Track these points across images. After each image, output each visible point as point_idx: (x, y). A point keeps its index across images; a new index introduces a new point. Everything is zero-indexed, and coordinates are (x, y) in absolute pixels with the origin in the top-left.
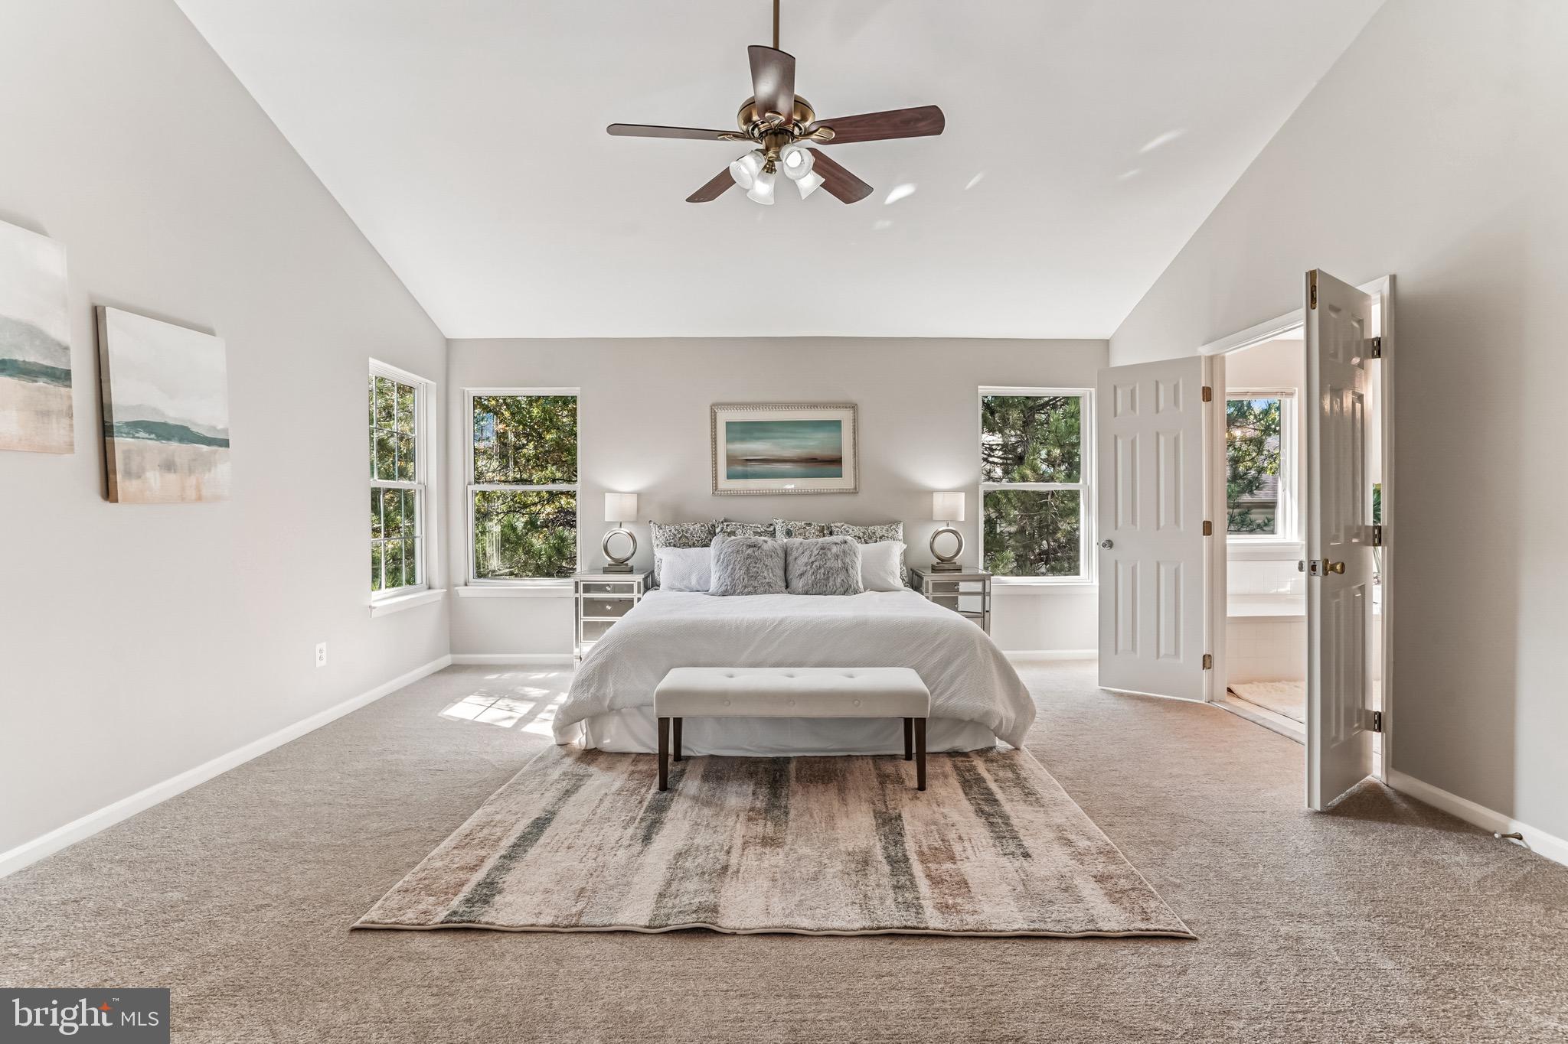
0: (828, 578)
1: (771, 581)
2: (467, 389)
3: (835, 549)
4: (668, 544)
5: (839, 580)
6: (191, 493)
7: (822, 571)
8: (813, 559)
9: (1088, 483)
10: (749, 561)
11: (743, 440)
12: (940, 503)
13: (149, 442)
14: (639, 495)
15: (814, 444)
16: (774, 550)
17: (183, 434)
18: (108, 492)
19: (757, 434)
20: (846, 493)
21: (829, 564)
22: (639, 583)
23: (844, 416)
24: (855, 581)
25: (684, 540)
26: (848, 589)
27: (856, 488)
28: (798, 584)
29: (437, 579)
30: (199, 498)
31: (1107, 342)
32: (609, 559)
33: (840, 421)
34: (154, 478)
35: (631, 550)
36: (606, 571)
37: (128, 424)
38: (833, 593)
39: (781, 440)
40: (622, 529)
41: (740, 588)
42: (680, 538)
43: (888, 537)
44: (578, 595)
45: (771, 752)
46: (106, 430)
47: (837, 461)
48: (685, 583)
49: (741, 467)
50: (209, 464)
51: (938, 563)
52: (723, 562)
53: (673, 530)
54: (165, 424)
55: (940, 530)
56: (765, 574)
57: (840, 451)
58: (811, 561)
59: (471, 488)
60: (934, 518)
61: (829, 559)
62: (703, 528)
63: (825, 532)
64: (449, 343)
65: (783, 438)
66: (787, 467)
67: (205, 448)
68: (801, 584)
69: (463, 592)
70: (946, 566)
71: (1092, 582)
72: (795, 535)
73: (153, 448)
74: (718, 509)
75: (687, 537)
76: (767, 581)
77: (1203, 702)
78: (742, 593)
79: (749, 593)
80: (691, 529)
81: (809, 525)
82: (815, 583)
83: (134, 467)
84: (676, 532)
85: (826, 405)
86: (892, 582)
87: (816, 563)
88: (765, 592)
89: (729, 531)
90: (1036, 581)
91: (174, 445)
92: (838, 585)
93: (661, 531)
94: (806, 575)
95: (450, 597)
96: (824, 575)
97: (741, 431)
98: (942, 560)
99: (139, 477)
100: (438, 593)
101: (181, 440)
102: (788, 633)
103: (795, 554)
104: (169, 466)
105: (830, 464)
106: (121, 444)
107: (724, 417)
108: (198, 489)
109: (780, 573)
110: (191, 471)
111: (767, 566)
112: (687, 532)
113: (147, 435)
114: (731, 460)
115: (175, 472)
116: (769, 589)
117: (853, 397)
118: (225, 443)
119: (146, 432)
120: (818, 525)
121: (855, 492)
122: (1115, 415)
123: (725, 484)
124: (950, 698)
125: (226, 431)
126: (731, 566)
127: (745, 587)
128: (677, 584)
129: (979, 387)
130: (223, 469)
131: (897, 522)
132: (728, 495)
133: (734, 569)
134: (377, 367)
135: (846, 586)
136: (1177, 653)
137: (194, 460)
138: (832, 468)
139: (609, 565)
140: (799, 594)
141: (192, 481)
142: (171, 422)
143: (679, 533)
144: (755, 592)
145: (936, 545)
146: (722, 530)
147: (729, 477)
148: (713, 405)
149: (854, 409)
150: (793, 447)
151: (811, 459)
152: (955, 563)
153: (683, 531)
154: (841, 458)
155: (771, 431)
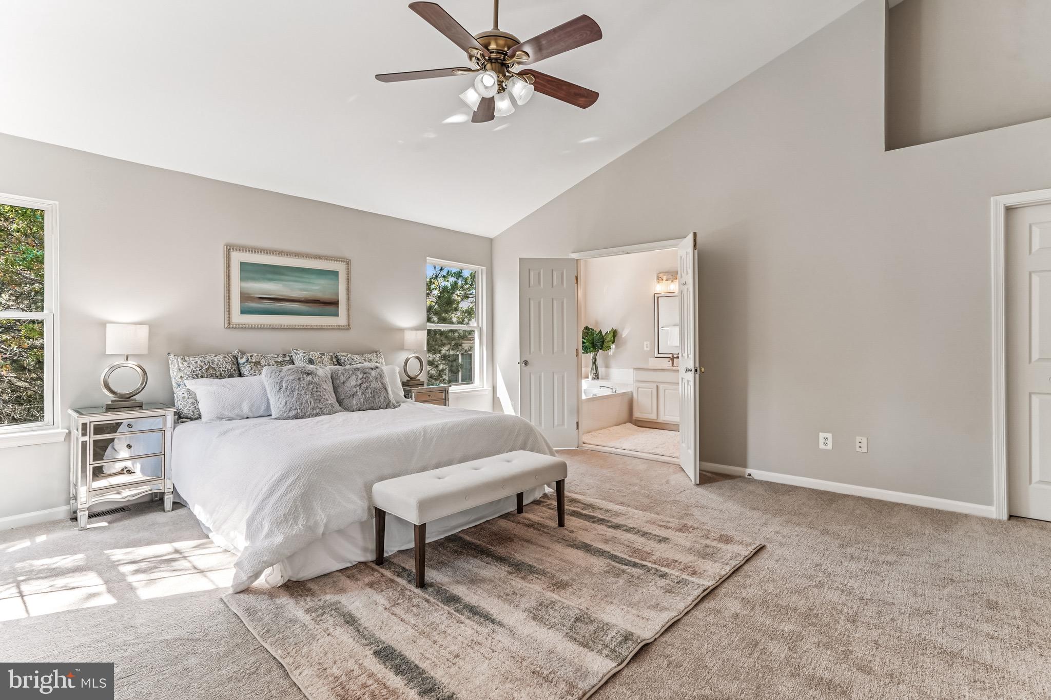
0: (374, 396)
1: (332, 402)
4: (195, 376)
5: (382, 398)
7: (369, 391)
9: (480, 326)
11: (253, 279)
14: (150, 325)
15: (317, 288)
19: (268, 276)
20: (343, 329)
21: (372, 385)
23: (340, 267)
25: (211, 371)
26: (389, 404)
27: (349, 325)
28: (350, 403)
31: (491, 241)
32: (111, 395)
33: (338, 272)
35: (141, 383)
36: (109, 408)
39: (291, 283)
40: (129, 362)
42: (207, 369)
44: (86, 438)
47: (335, 303)
48: (236, 411)
53: (199, 362)
56: (327, 397)
57: (337, 294)
58: (358, 383)
60: (405, 348)
62: (226, 359)
63: (334, 360)
65: (292, 281)
68: (354, 402)
70: (416, 382)
71: (483, 387)
74: (235, 341)
75: (214, 368)
76: (330, 402)
77: (574, 448)
79: (317, 415)
80: (216, 360)
81: (323, 354)
82: (366, 400)
84: (202, 364)
85: (325, 258)
86: (401, 396)
89: (254, 361)
90: (465, 388)
92: (382, 401)
93: (184, 363)
94: (357, 395)
96: (371, 393)
97: (250, 271)
98: (411, 378)
103: (342, 379)
105: (328, 305)
107: (238, 257)
112: (213, 363)
114: (245, 297)
117: (347, 254)
120: (328, 355)
121: (348, 327)
122: (529, 286)
123: (239, 318)
127: (313, 409)
128: (227, 414)
129: (427, 258)
136: (563, 424)
138: (331, 309)
139: (112, 401)
143: (205, 364)
146: (247, 361)
147: (242, 312)
148: (227, 246)
149: (348, 263)
150: (301, 290)
151: (315, 300)
152: (420, 380)
153: (209, 362)
154: (338, 301)
155: (283, 274)
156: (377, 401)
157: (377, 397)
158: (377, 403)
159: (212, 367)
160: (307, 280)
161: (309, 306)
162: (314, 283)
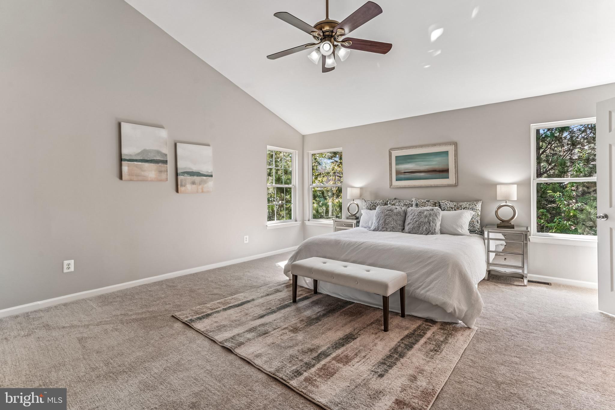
0: (420, 227)
2: (309, 152)
3: (425, 213)
4: (367, 208)
5: (425, 228)
6: (200, 190)
7: (417, 223)
8: (414, 217)
10: (386, 217)
11: (402, 163)
12: (500, 190)
13: (188, 177)
14: (361, 188)
15: (435, 163)
16: (399, 213)
17: (198, 174)
18: (177, 191)
19: (409, 161)
20: (451, 186)
22: (355, 223)
23: (450, 149)
24: (433, 229)
25: (374, 207)
26: (429, 232)
28: (407, 228)
29: (299, 218)
30: (203, 192)
32: (349, 214)
33: (448, 151)
34: (189, 187)
35: (357, 210)
37: (182, 172)
38: (421, 234)
40: (354, 202)
41: (380, 228)
42: (372, 206)
43: (468, 208)
44: (335, 227)
45: (348, 298)
46: (177, 175)
47: (446, 171)
48: (366, 224)
49: (401, 175)
50: (205, 182)
51: (500, 223)
52: (377, 217)
53: (370, 203)
54: (193, 172)
55: (502, 205)
56: (393, 223)
57: (448, 166)
59: (310, 186)
60: (498, 199)
61: (422, 218)
62: (383, 202)
63: (436, 205)
64: (303, 137)
65: (420, 161)
66: (422, 174)
67: (205, 178)
69: (307, 223)
70: (507, 225)
72: (420, 206)
73: (189, 178)
74: (391, 194)
76: (393, 226)
78: (381, 231)
79: (384, 231)
80: (378, 202)
81: (428, 201)
82: (414, 228)
83: (183, 183)
85: (440, 144)
86: (461, 232)
87: (415, 219)
88: (390, 231)
89: (392, 203)
91: (195, 177)
92: (424, 230)
93: (366, 203)
94: (410, 225)
95: (303, 225)
96: (418, 225)
97: (400, 160)
98: (503, 222)
99: (185, 186)
100: (299, 223)
101: (197, 176)
102: (362, 248)
104: (193, 183)
105: (443, 172)
106: (180, 178)
107: (395, 154)
108: (202, 189)
109: (400, 222)
110: (200, 184)
111: (394, 219)
113: (187, 175)
114: (398, 173)
115: (195, 184)
116: (393, 230)
117: (455, 139)
118: (211, 176)
119: (187, 174)
120: (433, 201)
121: (456, 185)
122: (610, 131)
123: (396, 183)
124: (428, 291)
125: (212, 172)
126: (379, 219)
127: (383, 228)
128: (363, 225)
130: (210, 184)
131: (477, 201)
132: (396, 188)
133: (380, 220)
134: (269, 147)
135: (428, 231)
137: (201, 181)
138: (444, 174)
139: (349, 216)
140: (406, 233)
141: (201, 187)
142: (194, 171)
143: (372, 204)
144: (387, 231)
145: (499, 212)
148: (391, 149)
149: (456, 144)
150: (425, 165)
151: (433, 170)
152: (511, 223)
153: (374, 203)
154: (449, 169)
155: (415, 159)
156: (421, 229)
157: (421, 227)
158: (421, 231)
159: (375, 205)
160: (429, 160)
161: (430, 174)
162: (432, 161)
